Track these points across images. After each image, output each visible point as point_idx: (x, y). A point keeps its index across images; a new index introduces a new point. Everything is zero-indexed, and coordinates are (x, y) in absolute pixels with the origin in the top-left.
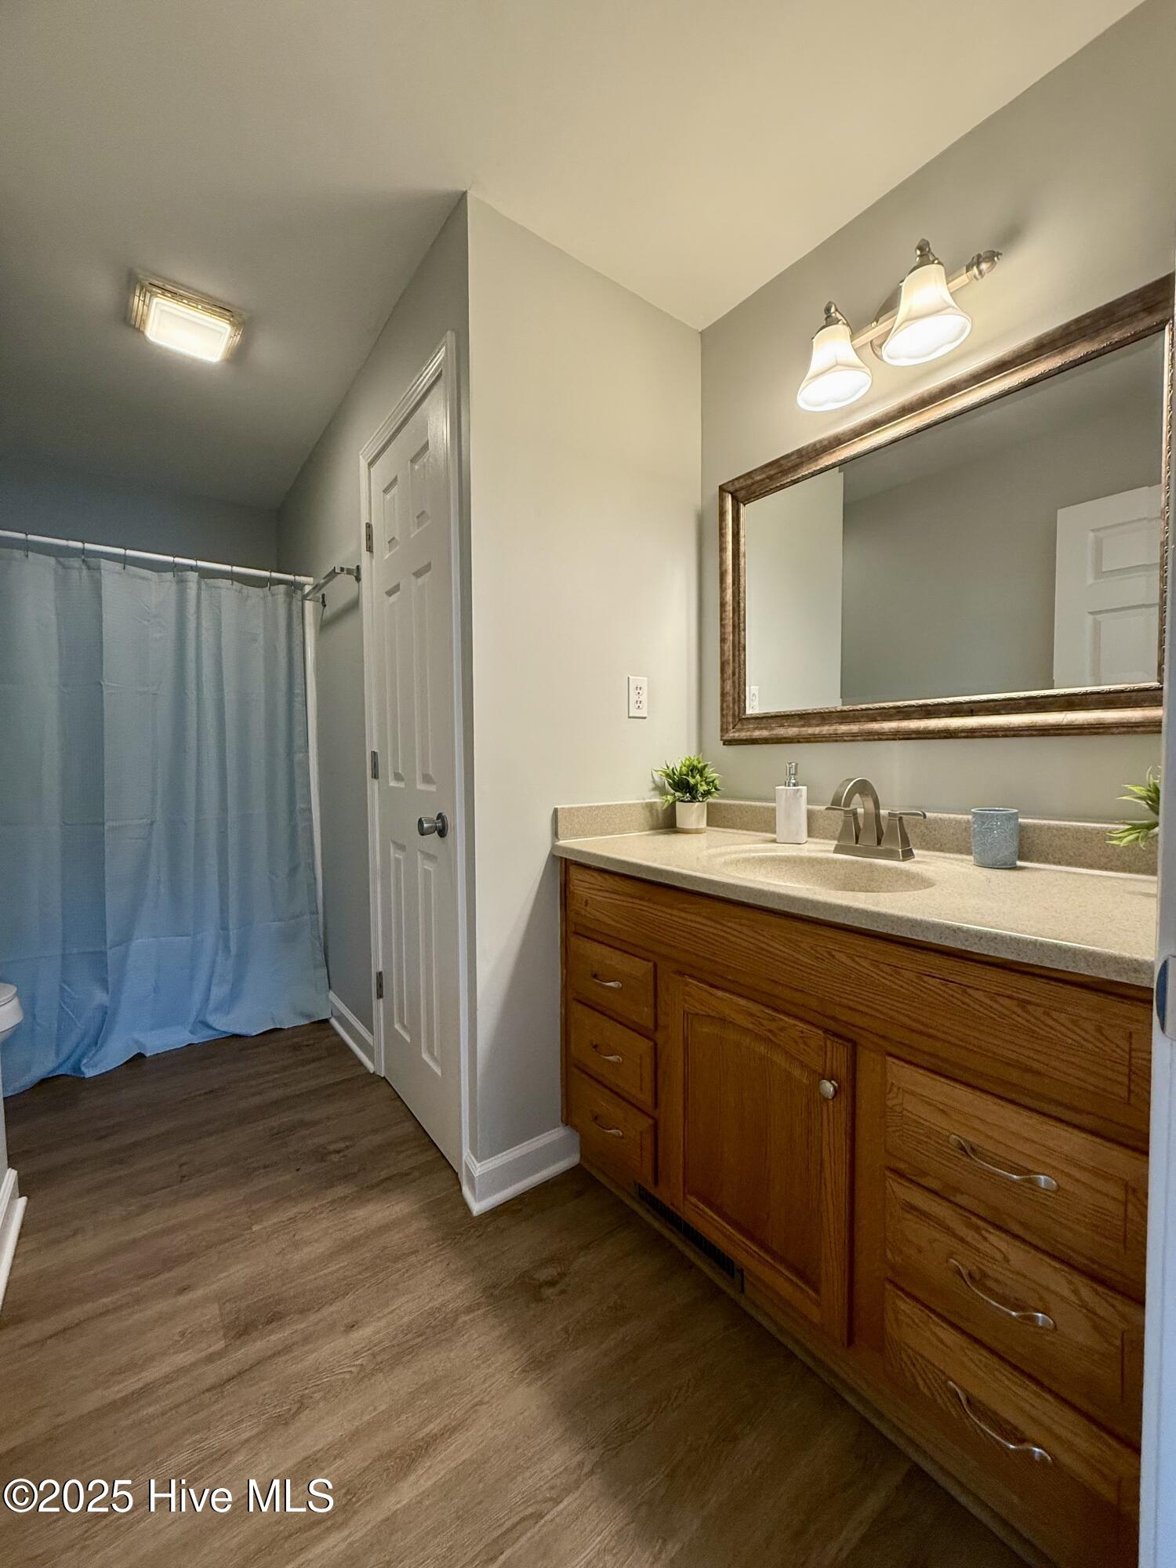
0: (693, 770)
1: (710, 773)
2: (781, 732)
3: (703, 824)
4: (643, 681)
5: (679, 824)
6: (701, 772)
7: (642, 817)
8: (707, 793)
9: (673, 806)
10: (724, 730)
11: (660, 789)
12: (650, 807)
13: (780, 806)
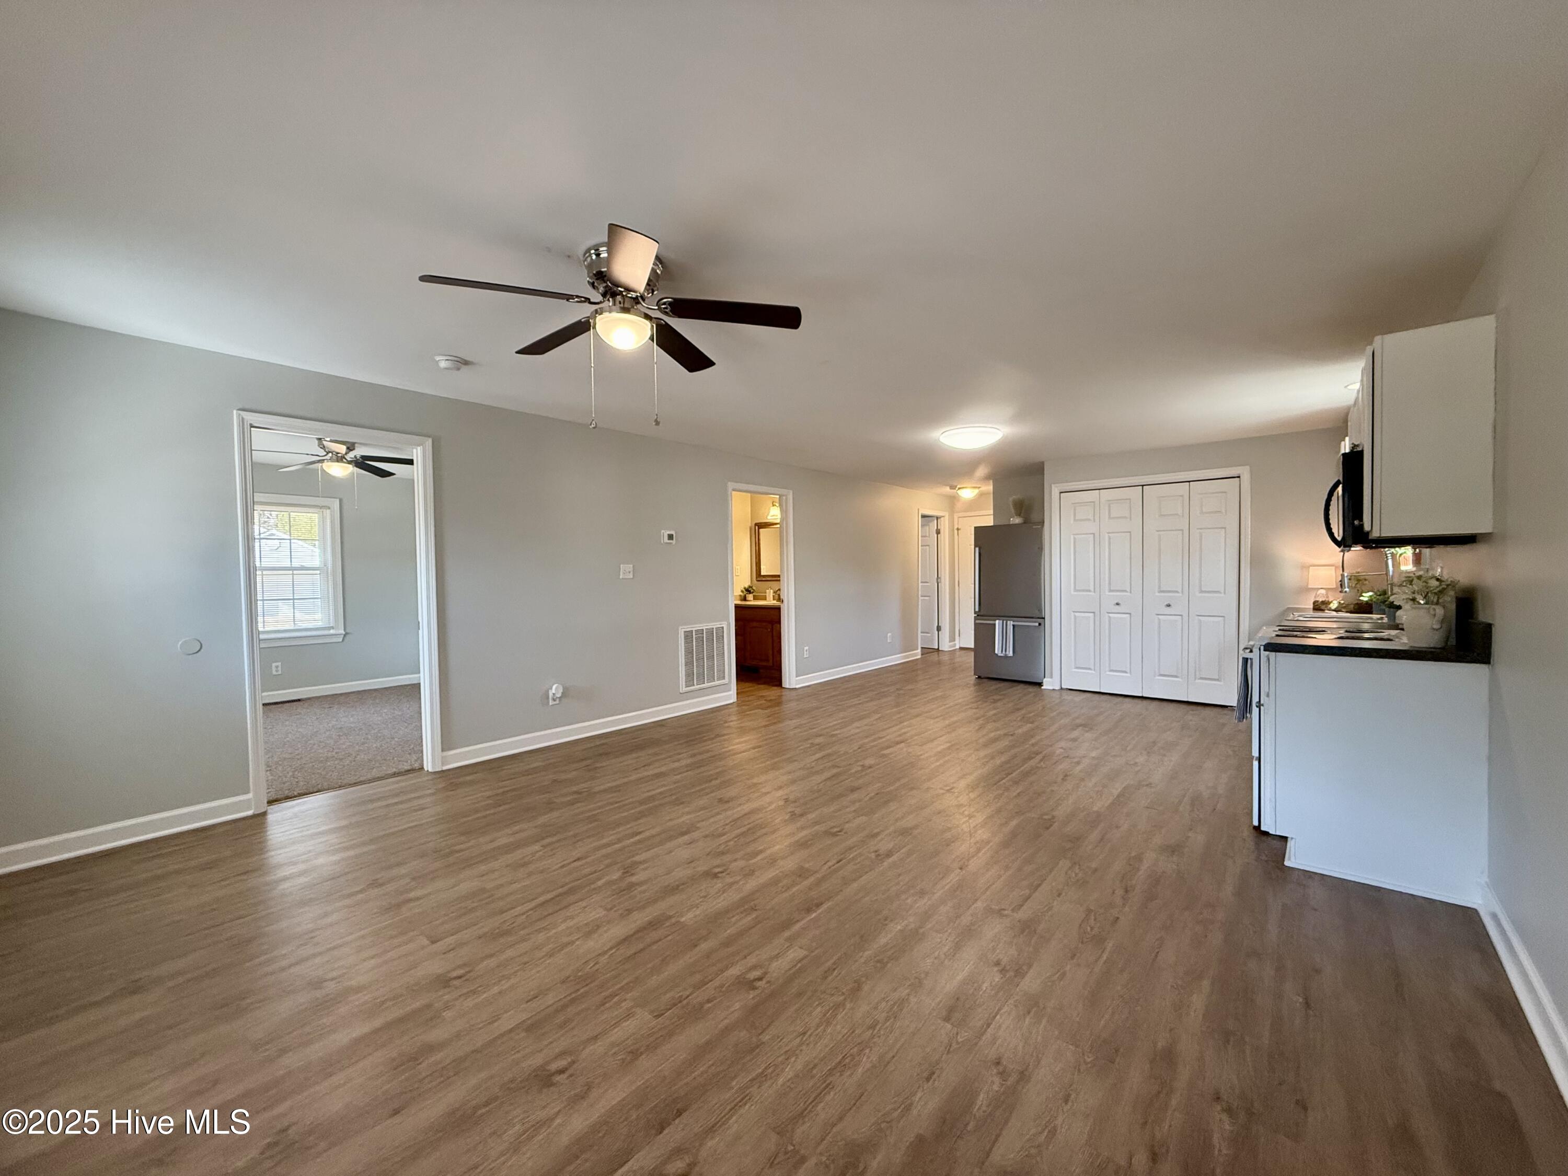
0: (750, 587)
1: (754, 588)
2: (768, 579)
3: (752, 599)
4: (739, 567)
5: (747, 599)
6: (752, 587)
7: (738, 598)
8: (753, 592)
9: (745, 596)
10: (757, 578)
11: (742, 591)
12: (740, 596)
13: (767, 595)
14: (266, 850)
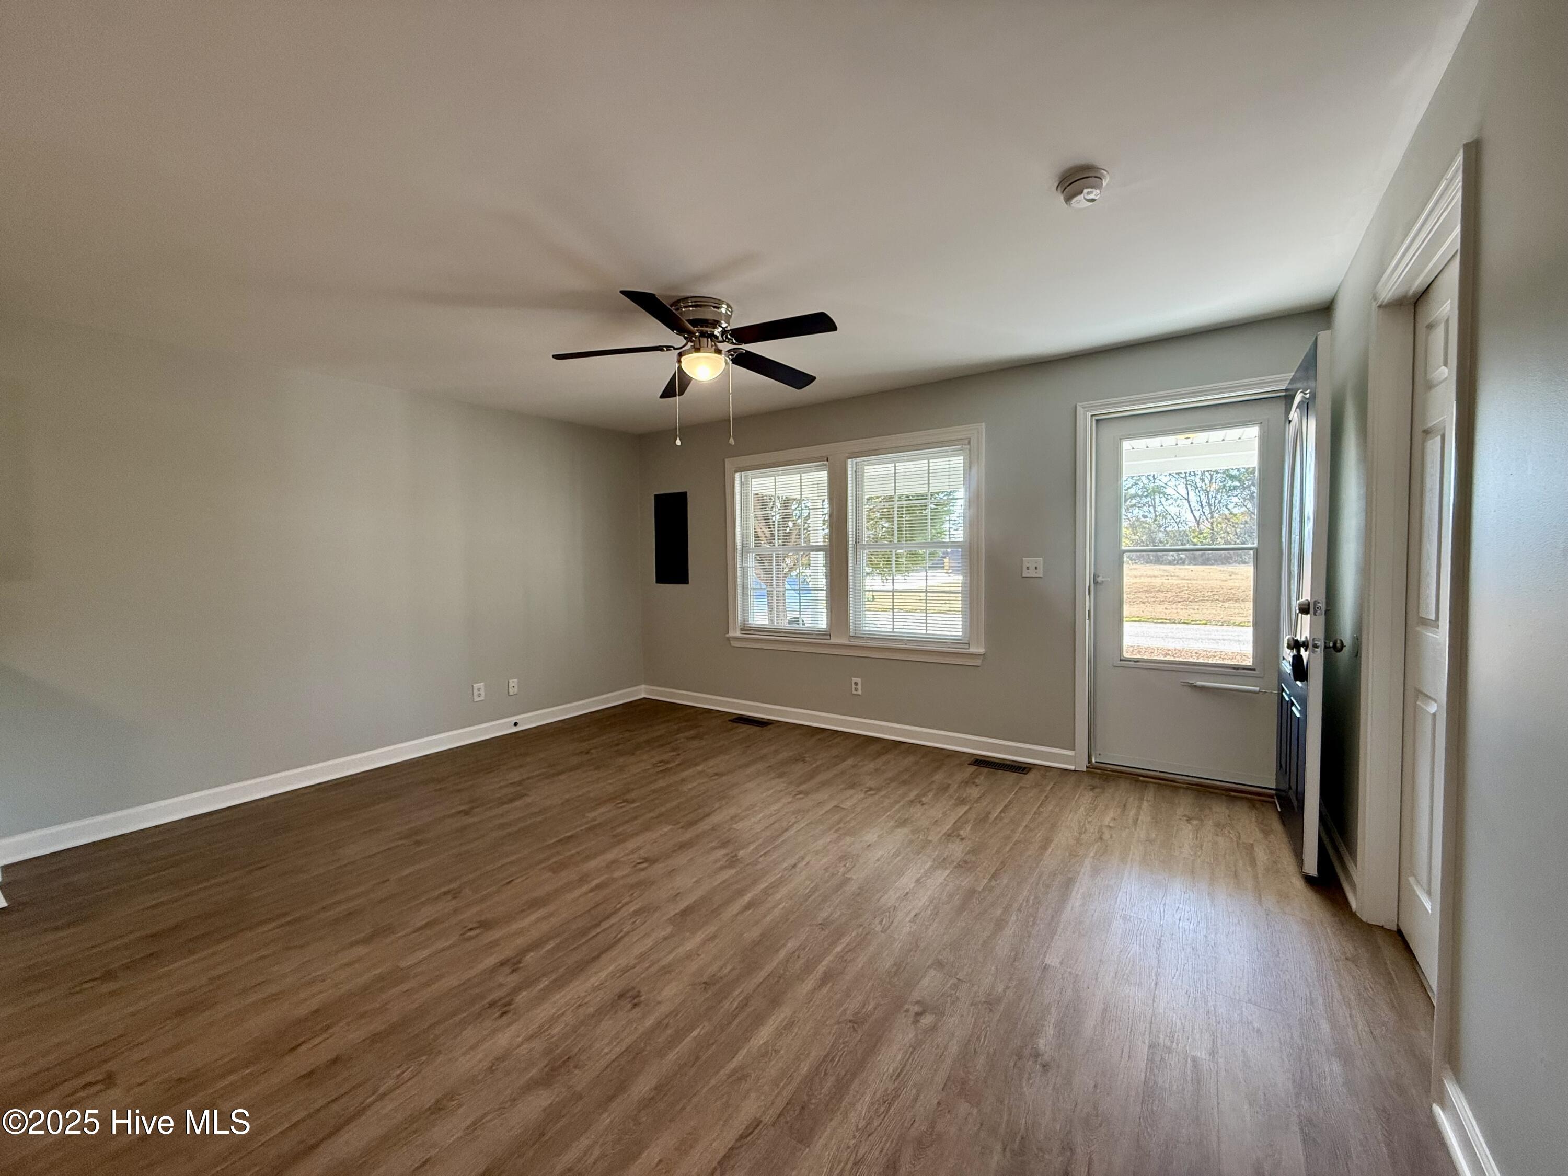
14: (1166, 870)
